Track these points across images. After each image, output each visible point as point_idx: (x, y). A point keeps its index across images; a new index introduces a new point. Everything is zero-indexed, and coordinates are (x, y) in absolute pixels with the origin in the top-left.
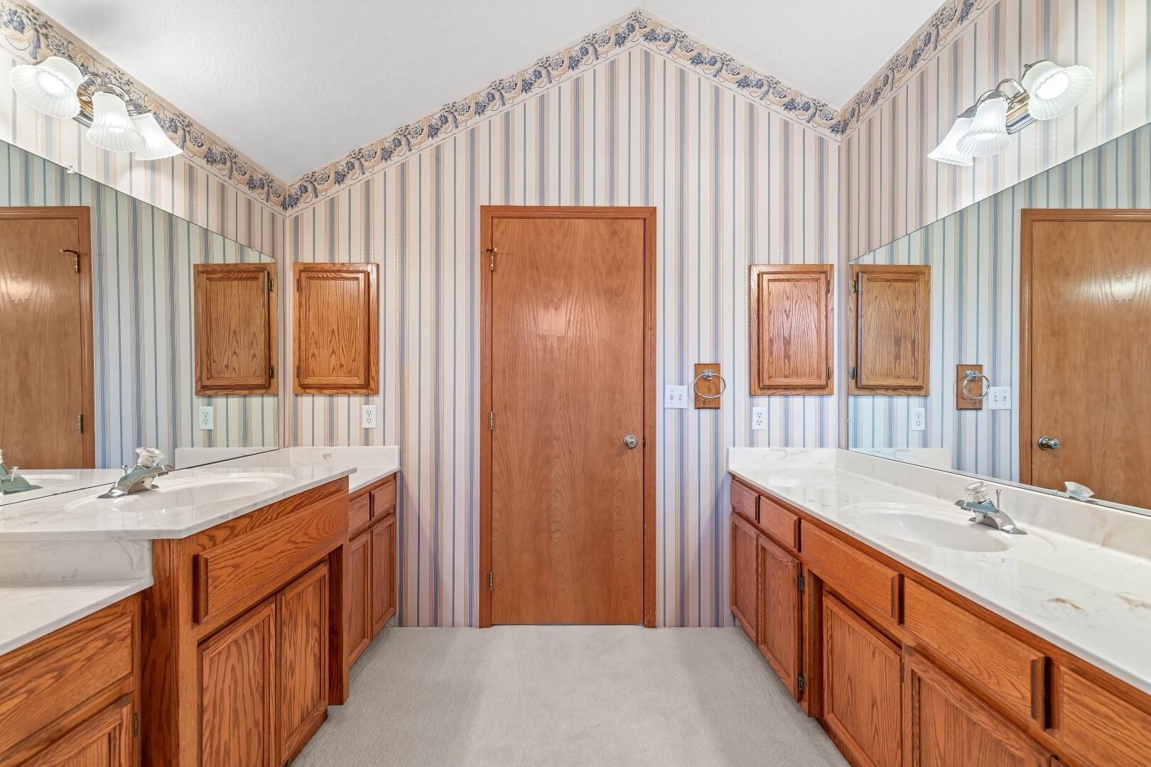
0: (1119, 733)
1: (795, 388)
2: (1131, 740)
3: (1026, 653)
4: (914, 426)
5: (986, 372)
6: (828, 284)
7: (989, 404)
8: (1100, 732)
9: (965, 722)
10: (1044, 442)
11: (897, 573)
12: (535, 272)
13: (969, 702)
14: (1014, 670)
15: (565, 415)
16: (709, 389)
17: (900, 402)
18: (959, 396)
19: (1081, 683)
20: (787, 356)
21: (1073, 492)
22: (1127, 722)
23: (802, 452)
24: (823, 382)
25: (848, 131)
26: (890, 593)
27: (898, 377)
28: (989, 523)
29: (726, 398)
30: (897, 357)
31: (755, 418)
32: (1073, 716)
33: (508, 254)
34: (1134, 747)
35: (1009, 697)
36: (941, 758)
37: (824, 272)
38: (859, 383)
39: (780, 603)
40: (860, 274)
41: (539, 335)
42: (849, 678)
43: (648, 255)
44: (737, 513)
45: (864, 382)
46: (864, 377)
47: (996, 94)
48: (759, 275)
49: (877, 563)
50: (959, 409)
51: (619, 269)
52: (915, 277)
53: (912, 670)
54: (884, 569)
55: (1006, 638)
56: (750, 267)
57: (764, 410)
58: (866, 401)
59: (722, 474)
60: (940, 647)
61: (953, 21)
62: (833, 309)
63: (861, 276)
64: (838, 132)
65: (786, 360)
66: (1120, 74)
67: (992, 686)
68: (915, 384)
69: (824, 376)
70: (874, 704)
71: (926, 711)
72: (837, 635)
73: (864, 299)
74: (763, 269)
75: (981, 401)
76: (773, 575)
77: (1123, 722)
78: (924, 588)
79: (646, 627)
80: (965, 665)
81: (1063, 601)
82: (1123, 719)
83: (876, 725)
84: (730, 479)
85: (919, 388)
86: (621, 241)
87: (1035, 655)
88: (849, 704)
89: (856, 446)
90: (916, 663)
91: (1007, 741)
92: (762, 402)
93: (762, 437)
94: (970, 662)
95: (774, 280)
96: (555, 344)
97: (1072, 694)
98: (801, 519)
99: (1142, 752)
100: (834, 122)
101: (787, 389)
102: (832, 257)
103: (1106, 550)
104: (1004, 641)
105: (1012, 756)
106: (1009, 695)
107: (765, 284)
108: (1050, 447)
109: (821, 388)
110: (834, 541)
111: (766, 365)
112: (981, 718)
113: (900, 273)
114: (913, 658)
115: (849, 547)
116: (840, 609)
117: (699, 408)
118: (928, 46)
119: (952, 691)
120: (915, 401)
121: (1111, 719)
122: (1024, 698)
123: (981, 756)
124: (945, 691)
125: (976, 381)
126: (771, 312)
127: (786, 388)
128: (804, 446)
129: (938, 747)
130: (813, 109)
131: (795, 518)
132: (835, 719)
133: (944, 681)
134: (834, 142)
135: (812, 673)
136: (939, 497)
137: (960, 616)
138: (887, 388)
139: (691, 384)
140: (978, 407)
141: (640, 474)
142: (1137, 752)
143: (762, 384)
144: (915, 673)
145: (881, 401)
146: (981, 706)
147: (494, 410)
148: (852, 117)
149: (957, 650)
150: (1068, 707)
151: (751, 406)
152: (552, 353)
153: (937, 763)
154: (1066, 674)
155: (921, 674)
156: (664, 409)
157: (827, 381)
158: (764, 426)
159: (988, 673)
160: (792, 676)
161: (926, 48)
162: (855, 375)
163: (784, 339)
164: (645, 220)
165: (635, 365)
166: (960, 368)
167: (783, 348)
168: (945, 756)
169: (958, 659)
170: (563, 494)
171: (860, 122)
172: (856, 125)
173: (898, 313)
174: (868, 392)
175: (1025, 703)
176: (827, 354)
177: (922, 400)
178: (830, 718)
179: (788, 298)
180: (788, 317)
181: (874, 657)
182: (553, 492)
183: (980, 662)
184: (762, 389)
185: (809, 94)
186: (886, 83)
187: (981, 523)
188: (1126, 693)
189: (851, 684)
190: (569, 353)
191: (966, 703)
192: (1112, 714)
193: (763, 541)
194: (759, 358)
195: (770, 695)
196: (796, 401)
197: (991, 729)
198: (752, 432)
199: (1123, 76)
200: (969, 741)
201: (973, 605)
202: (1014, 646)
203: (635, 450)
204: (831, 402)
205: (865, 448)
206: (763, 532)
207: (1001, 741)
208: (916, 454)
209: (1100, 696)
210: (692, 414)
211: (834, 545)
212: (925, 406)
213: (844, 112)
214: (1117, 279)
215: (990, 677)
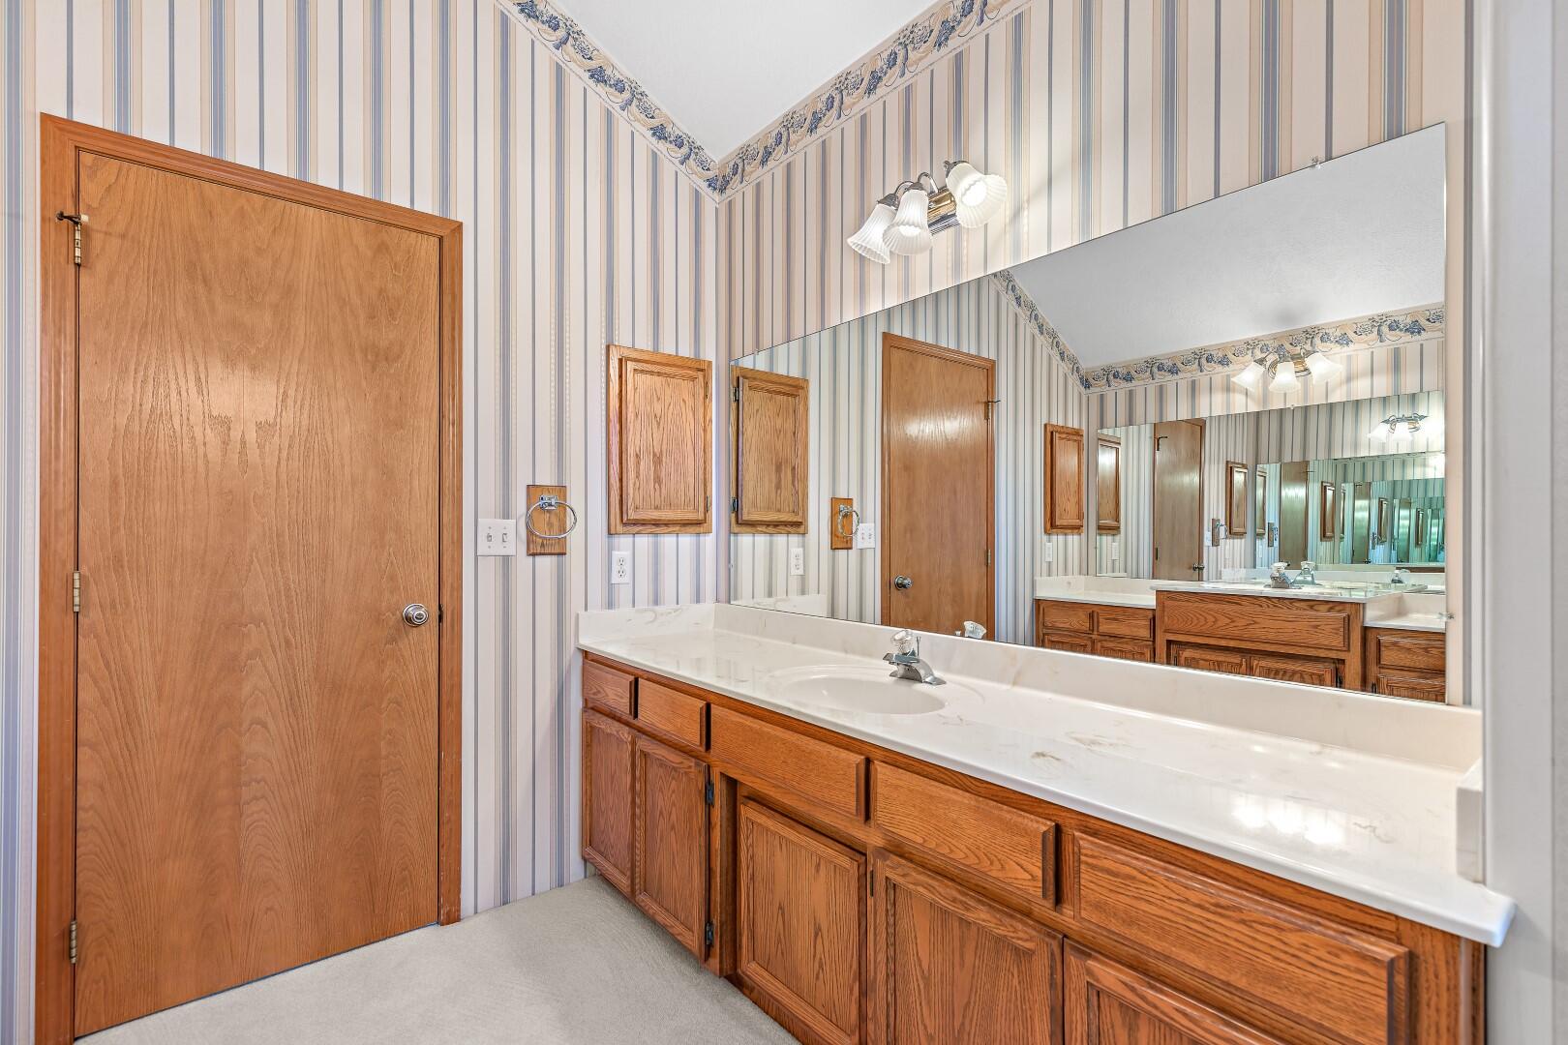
0: (1141, 892)
1: (667, 524)
2: (1156, 896)
3: (1035, 825)
4: (794, 571)
5: (855, 507)
6: (706, 385)
7: (859, 542)
8: (1121, 896)
9: (956, 924)
10: (900, 582)
11: (863, 757)
12: (201, 289)
13: (964, 899)
14: (1021, 848)
15: (275, 574)
16: (550, 525)
17: (781, 540)
18: (833, 533)
19: (1099, 846)
20: (658, 480)
21: (971, 632)
22: (1150, 877)
23: (677, 610)
24: (701, 516)
25: (728, 192)
26: (855, 785)
27: (779, 511)
28: (911, 676)
29: (574, 539)
30: (778, 487)
31: (615, 567)
32: (1092, 886)
33: (123, 236)
34: (1158, 902)
35: (1015, 881)
36: (923, 977)
37: (702, 370)
38: (740, 520)
39: (673, 828)
40: (741, 379)
41: (210, 416)
42: (780, 908)
43: (447, 299)
44: (591, 707)
45: (746, 517)
46: (745, 511)
47: (917, 186)
48: (620, 360)
49: (834, 748)
50: (834, 549)
51: (392, 313)
52: (793, 390)
53: (887, 878)
54: (844, 754)
55: (1009, 812)
56: (608, 347)
57: (626, 554)
58: (746, 541)
59: (570, 649)
60: (925, 841)
61: (859, 90)
62: (711, 421)
63: (740, 381)
64: (715, 189)
65: (657, 485)
66: (1025, 198)
67: (994, 874)
68: (795, 520)
69: (701, 509)
70: (818, 931)
71: (904, 924)
72: (761, 853)
73: (747, 409)
74: (626, 353)
75: (851, 539)
76: (661, 790)
77: (1146, 878)
78: (901, 771)
79: (442, 925)
80: (959, 855)
81: (1044, 755)
82: (1146, 875)
83: (821, 959)
84: (580, 658)
85: (798, 524)
86: (396, 266)
87: (1045, 825)
88: (779, 941)
89: (736, 599)
90: (892, 868)
91: (1012, 935)
92: (624, 542)
93: (624, 595)
94: (967, 851)
95: (642, 371)
96: (252, 436)
97: (1090, 860)
98: (709, 705)
99: (1167, 906)
100: (711, 174)
101: (658, 525)
102: (709, 354)
103: (1018, 690)
104: (1008, 816)
105: (1017, 950)
106: (1016, 879)
107: (630, 375)
108: (904, 586)
109: (696, 525)
110: (768, 728)
111: (631, 491)
112: (982, 915)
113: (781, 384)
114: (888, 862)
115: (790, 732)
116: (768, 817)
117: (534, 555)
118: (831, 111)
119: (940, 890)
120: (794, 539)
121: (1133, 878)
122: (1034, 878)
123: (977, 961)
124: (934, 894)
125: (847, 516)
126: (637, 416)
127: (657, 523)
128: (678, 603)
129: (920, 965)
130: (688, 150)
131: (701, 704)
132: (759, 969)
133: (930, 881)
134: (711, 201)
135: (724, 915)
136: (846, 652)
137: (954, 797)
138: (768, 524)
139: (521, 516)
140: (849, 546)
141: (433, 668)
142: (1161, 908)
143: (625, 519)
144: (890, 880)
145: (761, 540)
146: (979, 901)
147: (84, 569)
148: (734, 175)
149: (950, 839)
150: (1087, 877)
151: (610, 549)
152: (243, 452)
153: (918, 985)
154: (1082, 839)
155: (899, 880)
156: (476, 557)
157: (705, 514)
158: (627, 579)
159: (989, 859)
160: (696, 928)
161: (828, 114)
162: (736, 507)
163: (655, 455)
164: (441, 239)
165: (423, 483)
166: (834, 501)
167: (652, 469)
168: (930, 975)
169: (950, 849)
170: (272, 726)
171: (745, 183)
172: (740, 186)
173: (778, 432)
174: (749, 529)
175: (1035, 884)
176: (705, 479)
177: (800, 538)
178: (750, 969)
179: (659, 399)
180: (659, 424)
181: (818, 871)
182: (245, 726)
183: (978, 848)
184: (625, 525)
185: (681, 126)
186: (778, 142)
187: (902, 678)
188: (1141, 845)
189: (783, 915)
190: (284, 454)
191: (961, 902)
192: (1135, 873)
193: (644, 744)
194: (621, 480)
195: (658, 964)
196: (668, 541)
197: (993, 925)
198: (610, 586)
199: (1028, 201)
200: (962, 947)
201: (960, 776)
202: (1020, 820)
203: (423, 627)
204: (709, 541)
205: (745, 599)
206: (640, 730)
207: (1005, 936)
208: (797, 602)
209: (1119, 856)
210: (523, 563)
211: (768, 733)
212: (804, 546)
213: (725, 165)
214: (949, 418)
215: (992, 864)
